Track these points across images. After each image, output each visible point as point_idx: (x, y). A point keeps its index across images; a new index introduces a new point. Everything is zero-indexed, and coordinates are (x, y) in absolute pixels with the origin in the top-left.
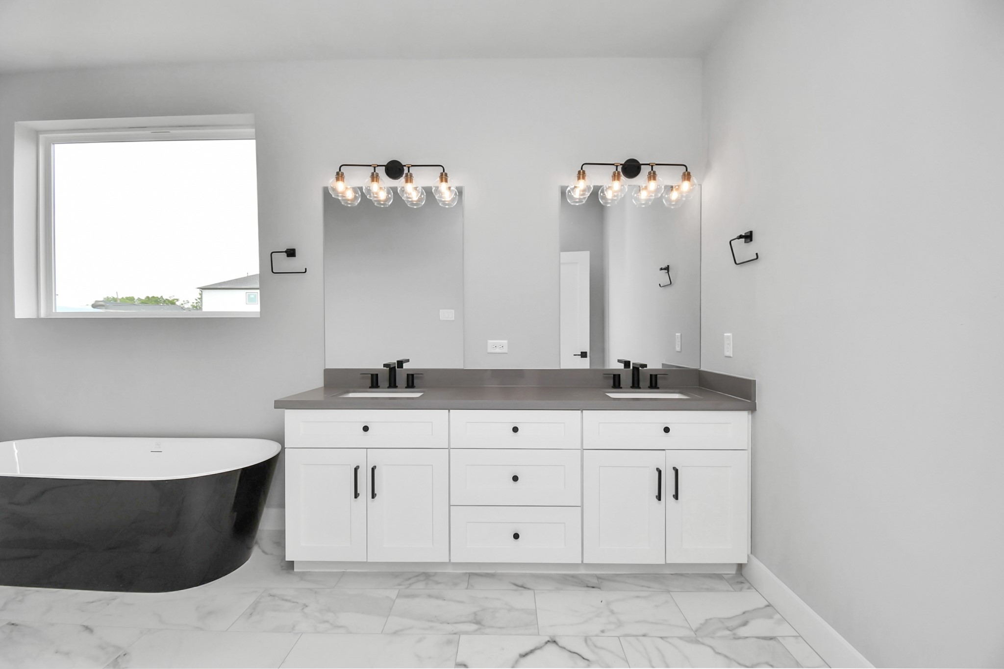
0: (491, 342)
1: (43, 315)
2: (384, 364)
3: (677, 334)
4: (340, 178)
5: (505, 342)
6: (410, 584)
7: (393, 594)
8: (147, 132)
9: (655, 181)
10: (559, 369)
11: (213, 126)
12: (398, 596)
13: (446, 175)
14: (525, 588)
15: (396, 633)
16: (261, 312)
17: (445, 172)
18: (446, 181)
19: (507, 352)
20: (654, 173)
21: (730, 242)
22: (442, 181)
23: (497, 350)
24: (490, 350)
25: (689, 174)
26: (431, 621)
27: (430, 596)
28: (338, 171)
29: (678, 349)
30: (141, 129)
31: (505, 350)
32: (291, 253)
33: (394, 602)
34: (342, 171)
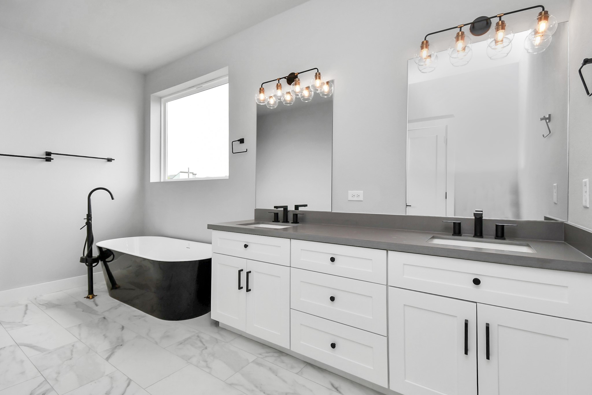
0: (351, 193)
1: (162, 181)
2: (274, 206)
3: (554, 184)
4: (262, 91)
5: (361, 193)
6: (266, 356)
7: (251, 358)
8: (195, 89)
9: (503, 30)
10: (404, 215)
11: (217, 78)
12: (253, 362)
13: (319, 74)
14: (337, 390)
15: (231, 385)
16: (229, 176)
17: (319, 72)
18: (320, 78)
19: (362, 200)
20: (503, 22)
21: (580, 71)
22: (316, 78)
23: (355, 199)
24: (350, 198)
25: (546, 13)
26: (256, 387)
27: (270, 369)
28: (261, 87)
29: (555, 200)
30: (192, 88)
31: (361, 198)
32: (242, 141)
33: (249, 364)
34: (263, 87)
